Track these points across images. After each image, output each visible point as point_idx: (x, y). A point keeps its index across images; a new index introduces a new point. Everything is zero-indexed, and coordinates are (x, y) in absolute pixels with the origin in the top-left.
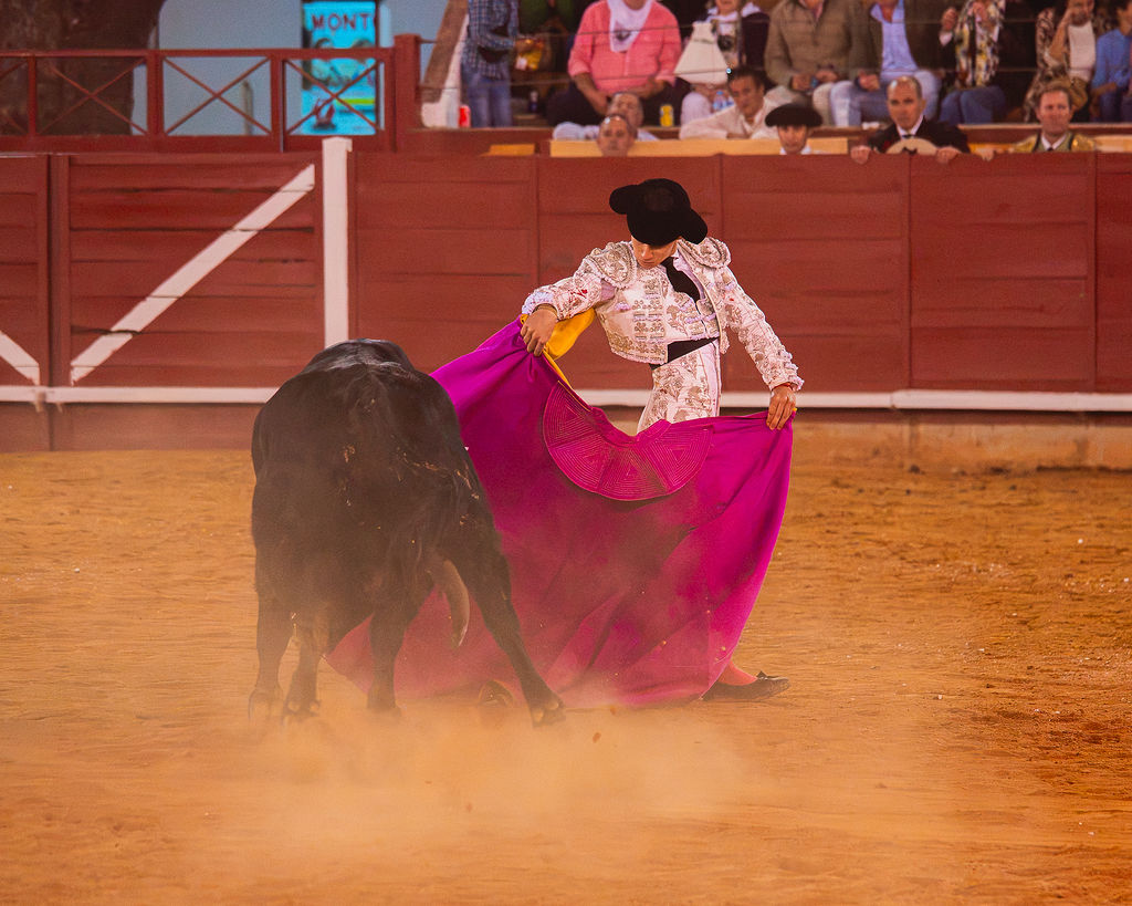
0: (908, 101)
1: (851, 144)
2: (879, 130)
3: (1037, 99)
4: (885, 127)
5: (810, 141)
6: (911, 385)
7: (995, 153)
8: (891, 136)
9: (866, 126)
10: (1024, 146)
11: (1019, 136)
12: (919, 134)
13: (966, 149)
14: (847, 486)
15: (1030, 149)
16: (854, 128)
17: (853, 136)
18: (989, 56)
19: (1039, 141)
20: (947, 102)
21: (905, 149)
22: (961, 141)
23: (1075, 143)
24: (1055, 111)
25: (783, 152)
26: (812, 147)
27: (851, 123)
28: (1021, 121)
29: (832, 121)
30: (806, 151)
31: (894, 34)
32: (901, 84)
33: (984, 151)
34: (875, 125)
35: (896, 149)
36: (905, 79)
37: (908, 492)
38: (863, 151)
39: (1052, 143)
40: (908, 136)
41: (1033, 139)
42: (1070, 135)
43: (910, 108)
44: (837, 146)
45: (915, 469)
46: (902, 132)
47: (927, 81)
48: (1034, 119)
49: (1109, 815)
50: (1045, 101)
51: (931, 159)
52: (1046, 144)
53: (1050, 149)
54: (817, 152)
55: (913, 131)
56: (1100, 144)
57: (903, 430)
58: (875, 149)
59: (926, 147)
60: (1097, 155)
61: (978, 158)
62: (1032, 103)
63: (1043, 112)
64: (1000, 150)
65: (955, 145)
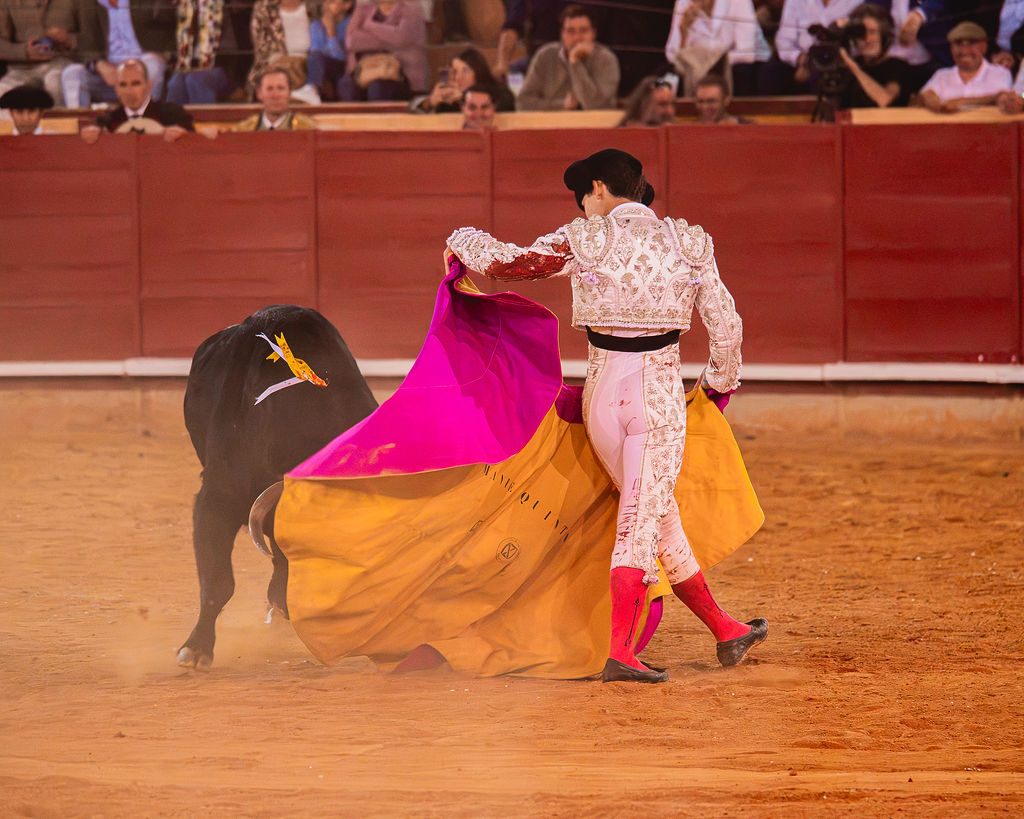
0: (136, 83)
1: (82, 124)
2: (106, 111)
3: (258, 80)
4: (114, 107)
5: (43, 122)
6: (142, 353)
7: (219, 133)
8: (119, 117)
9: (95, 107)
10: (246, 126)
11: (243, 115)
12: (147, 115)
13: (190, 128)
14: (80, 451)
15: (252, 128)
16: (84, 109)
17: (84, 117)
18: (212, 30)
19: (260, 121)
20: (173, 81)
21: (133, 129)
22: (187, 121)
23: (295, 122)
24: (277, 92)
25: (15, 132)
26: (45, 127)
27: (81, 103)
28: (243, 100)
29: (63, 102)
30: (39, 131)
31: (120, 21)
32: (128, 67)
33: (208, 130)
34: (103, 106)
35: (124, 128)
36: (131, 62)
37: (141, 455)
38: (93, 132)
39: (272, 121)
40: (135, 117)
41: (255, 119)
42: (290, 114)
43: (138, 90)
44: (68, 126)
45: (147, 434)
46: (130, 113)
47: (153, 63)
48: (256, 100)
49: (339, 759)
50: (267, 81)
51: (158, 138)
52: (267, 123)
53: (272, 128)
54: (49, 131)
55: (141, 111)
56: (317, 122)
57: (134, 396)
58: (105, 129)
59: (153, 127)
60: (317, 135)
61: (202, 137)
62: (254, 84)
63: (263, 93)
64: (224, 128)
65: (181, 125)
